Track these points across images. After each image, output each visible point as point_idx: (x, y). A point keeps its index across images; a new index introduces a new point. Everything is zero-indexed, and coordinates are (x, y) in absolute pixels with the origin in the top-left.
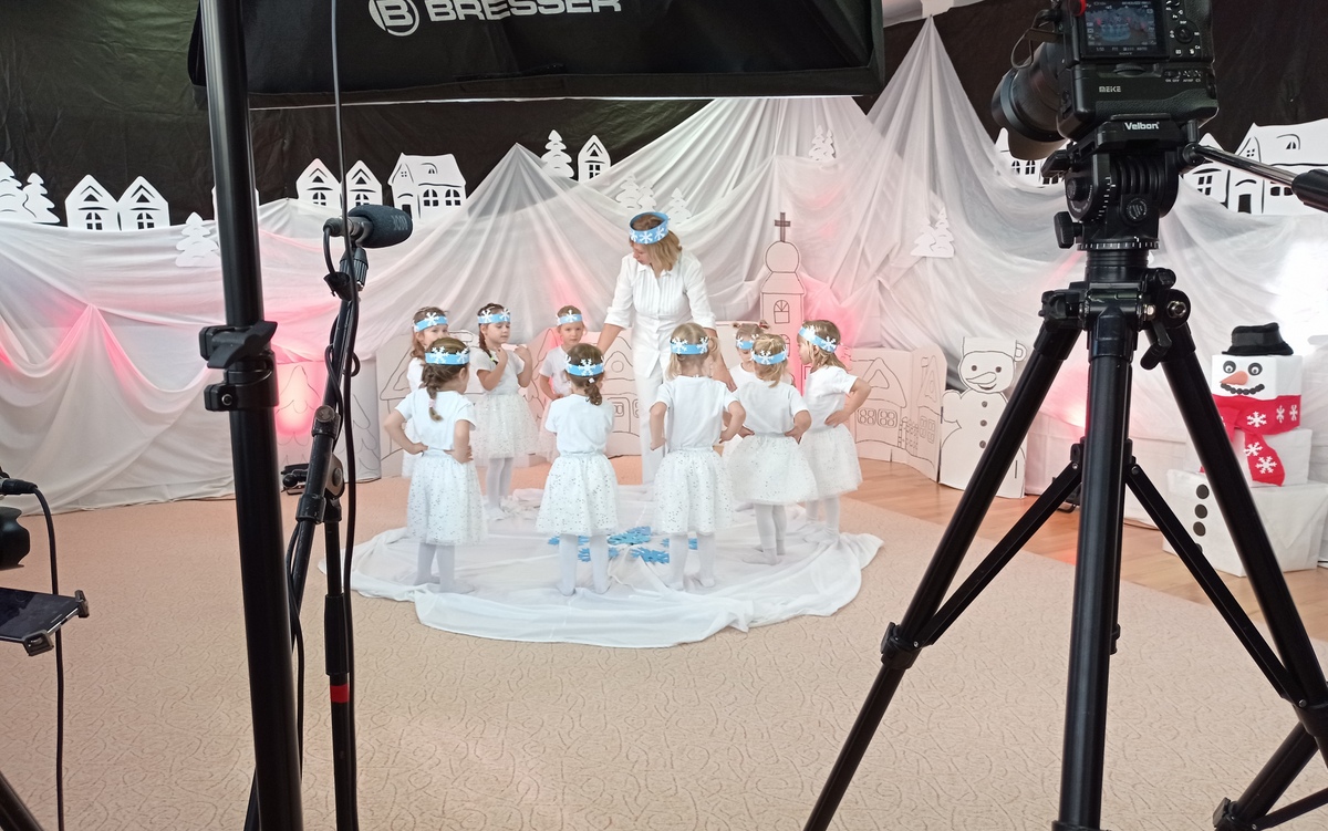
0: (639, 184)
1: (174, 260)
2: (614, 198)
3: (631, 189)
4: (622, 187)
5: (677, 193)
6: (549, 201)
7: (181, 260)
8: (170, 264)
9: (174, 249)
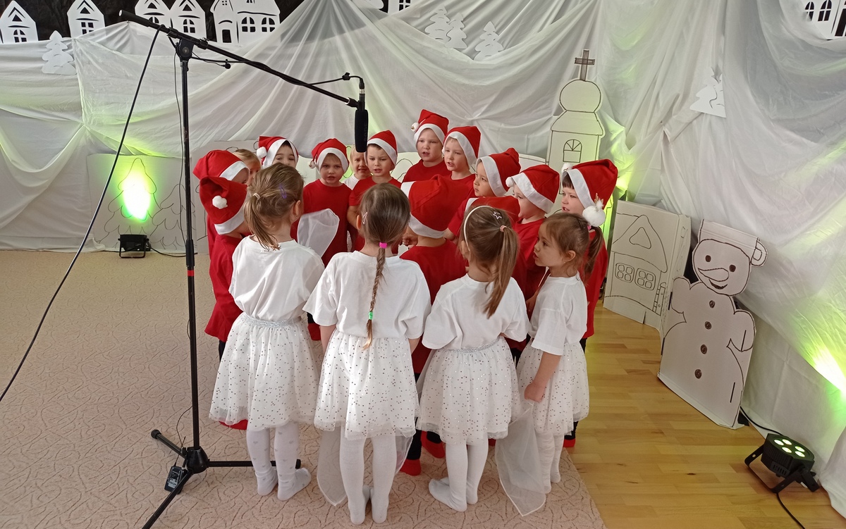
0: (449, 17)
1: (41, 68)
2: (423, 30)
3: (440, 21)
4: (431, 19)
5: (490, 27)
6: (357, 31)
7: (46, 68)
8: (38, 71)
9: (40, 59)
